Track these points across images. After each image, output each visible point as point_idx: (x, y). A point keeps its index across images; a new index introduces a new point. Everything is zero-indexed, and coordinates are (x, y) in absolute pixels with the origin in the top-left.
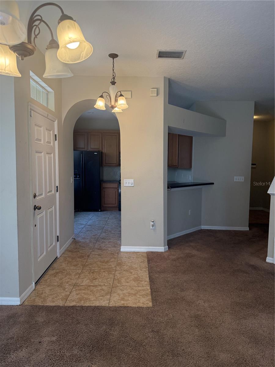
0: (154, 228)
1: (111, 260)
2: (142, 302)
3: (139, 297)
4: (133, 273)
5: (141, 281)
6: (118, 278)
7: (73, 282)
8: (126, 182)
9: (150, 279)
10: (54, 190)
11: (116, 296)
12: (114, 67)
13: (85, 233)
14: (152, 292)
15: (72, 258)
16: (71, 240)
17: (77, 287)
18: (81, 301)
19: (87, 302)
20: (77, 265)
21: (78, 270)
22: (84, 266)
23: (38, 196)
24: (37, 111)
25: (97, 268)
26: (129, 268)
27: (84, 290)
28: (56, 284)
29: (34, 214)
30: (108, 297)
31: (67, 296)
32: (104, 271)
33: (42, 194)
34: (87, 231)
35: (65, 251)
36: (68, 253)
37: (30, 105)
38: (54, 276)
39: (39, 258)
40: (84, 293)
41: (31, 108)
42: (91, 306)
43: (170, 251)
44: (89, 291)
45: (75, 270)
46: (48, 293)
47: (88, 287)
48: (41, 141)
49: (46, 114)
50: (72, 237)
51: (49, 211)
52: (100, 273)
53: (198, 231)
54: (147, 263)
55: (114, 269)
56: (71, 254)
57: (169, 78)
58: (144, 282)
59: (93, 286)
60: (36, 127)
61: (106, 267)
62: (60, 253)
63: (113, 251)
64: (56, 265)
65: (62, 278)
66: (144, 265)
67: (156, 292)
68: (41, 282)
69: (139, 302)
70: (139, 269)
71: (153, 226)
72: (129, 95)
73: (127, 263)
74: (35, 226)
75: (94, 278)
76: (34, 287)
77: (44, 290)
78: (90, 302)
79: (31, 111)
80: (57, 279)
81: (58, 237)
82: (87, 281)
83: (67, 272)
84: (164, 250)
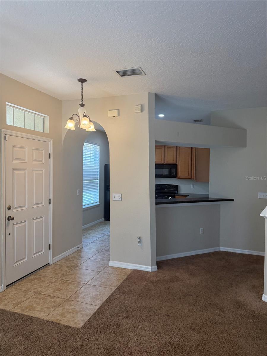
0: (141, 245)
1: (92, 274)
2: (75, 322)
3: (78, 316)
4: (98, 290)
5: (97, 299)
6: (81, 292)
7: (40, 289)
8: (114, 196)
9: (108, 298)
10: (45, 202)
11: (60, 310)
12: (82, 91)
13: (96, 243)
14: (95, 313)
15: (61, 266)
16: (75, 249)
17: (37, 295)
18: (27, 309)
19: (30, 311)
20: (58, 274)
21: (54, 279)
22: (63, 275)
23: (16, 208)
24: (17, 135)
25: (71, 279)
26: (100, 284)
27: (40, 299)
28: (24, 289)
29: (8, 224)
30: (52, 310)
31: (21, 302)
32: (74, 284)
33: (24, 206)
34: (101, 241)
35: (63, 259)
36: (63, 261)
37: (3, 131)
38: (30, 281)
39: (15, 263)
40: (37, 302)
41: (6, 133)
42: (30, 315)
43: (160, 272)
44: (43, 300)
45: (52, 279)
46: (10, 296)
47: (46, 297)
48: (23, 160)
49: (32, 136)
50: (77, 247)
51: (35, 221)
52: (68, 285)
53: (214, 252)
54: (122, 281)
55: (86, 283)
56: (65, 263)
57: (155, 94)
58: (99, 302)
59: (50, 296)
60: (15, 149)
61: (81, 280)
62: (53, 260)
63: (103, 264)
64: (42, 271)
65: (35, 285)
66: (117, 283)
67: (99, 313)
68: (16, 285)
69: (74, 320)
70: (107, 287)
71: (139, 242)
72: (116, 113)
73: (103, 279)
74: (10, 234)
75: (60, 288)
76: (3, 290)
77: (9, 293)
78: (32, 312)
79: (6, 136)
80: (29, 284)
81: (50, 245)
82: (50, 291)
83: (43, 279)
84: (151, 270)
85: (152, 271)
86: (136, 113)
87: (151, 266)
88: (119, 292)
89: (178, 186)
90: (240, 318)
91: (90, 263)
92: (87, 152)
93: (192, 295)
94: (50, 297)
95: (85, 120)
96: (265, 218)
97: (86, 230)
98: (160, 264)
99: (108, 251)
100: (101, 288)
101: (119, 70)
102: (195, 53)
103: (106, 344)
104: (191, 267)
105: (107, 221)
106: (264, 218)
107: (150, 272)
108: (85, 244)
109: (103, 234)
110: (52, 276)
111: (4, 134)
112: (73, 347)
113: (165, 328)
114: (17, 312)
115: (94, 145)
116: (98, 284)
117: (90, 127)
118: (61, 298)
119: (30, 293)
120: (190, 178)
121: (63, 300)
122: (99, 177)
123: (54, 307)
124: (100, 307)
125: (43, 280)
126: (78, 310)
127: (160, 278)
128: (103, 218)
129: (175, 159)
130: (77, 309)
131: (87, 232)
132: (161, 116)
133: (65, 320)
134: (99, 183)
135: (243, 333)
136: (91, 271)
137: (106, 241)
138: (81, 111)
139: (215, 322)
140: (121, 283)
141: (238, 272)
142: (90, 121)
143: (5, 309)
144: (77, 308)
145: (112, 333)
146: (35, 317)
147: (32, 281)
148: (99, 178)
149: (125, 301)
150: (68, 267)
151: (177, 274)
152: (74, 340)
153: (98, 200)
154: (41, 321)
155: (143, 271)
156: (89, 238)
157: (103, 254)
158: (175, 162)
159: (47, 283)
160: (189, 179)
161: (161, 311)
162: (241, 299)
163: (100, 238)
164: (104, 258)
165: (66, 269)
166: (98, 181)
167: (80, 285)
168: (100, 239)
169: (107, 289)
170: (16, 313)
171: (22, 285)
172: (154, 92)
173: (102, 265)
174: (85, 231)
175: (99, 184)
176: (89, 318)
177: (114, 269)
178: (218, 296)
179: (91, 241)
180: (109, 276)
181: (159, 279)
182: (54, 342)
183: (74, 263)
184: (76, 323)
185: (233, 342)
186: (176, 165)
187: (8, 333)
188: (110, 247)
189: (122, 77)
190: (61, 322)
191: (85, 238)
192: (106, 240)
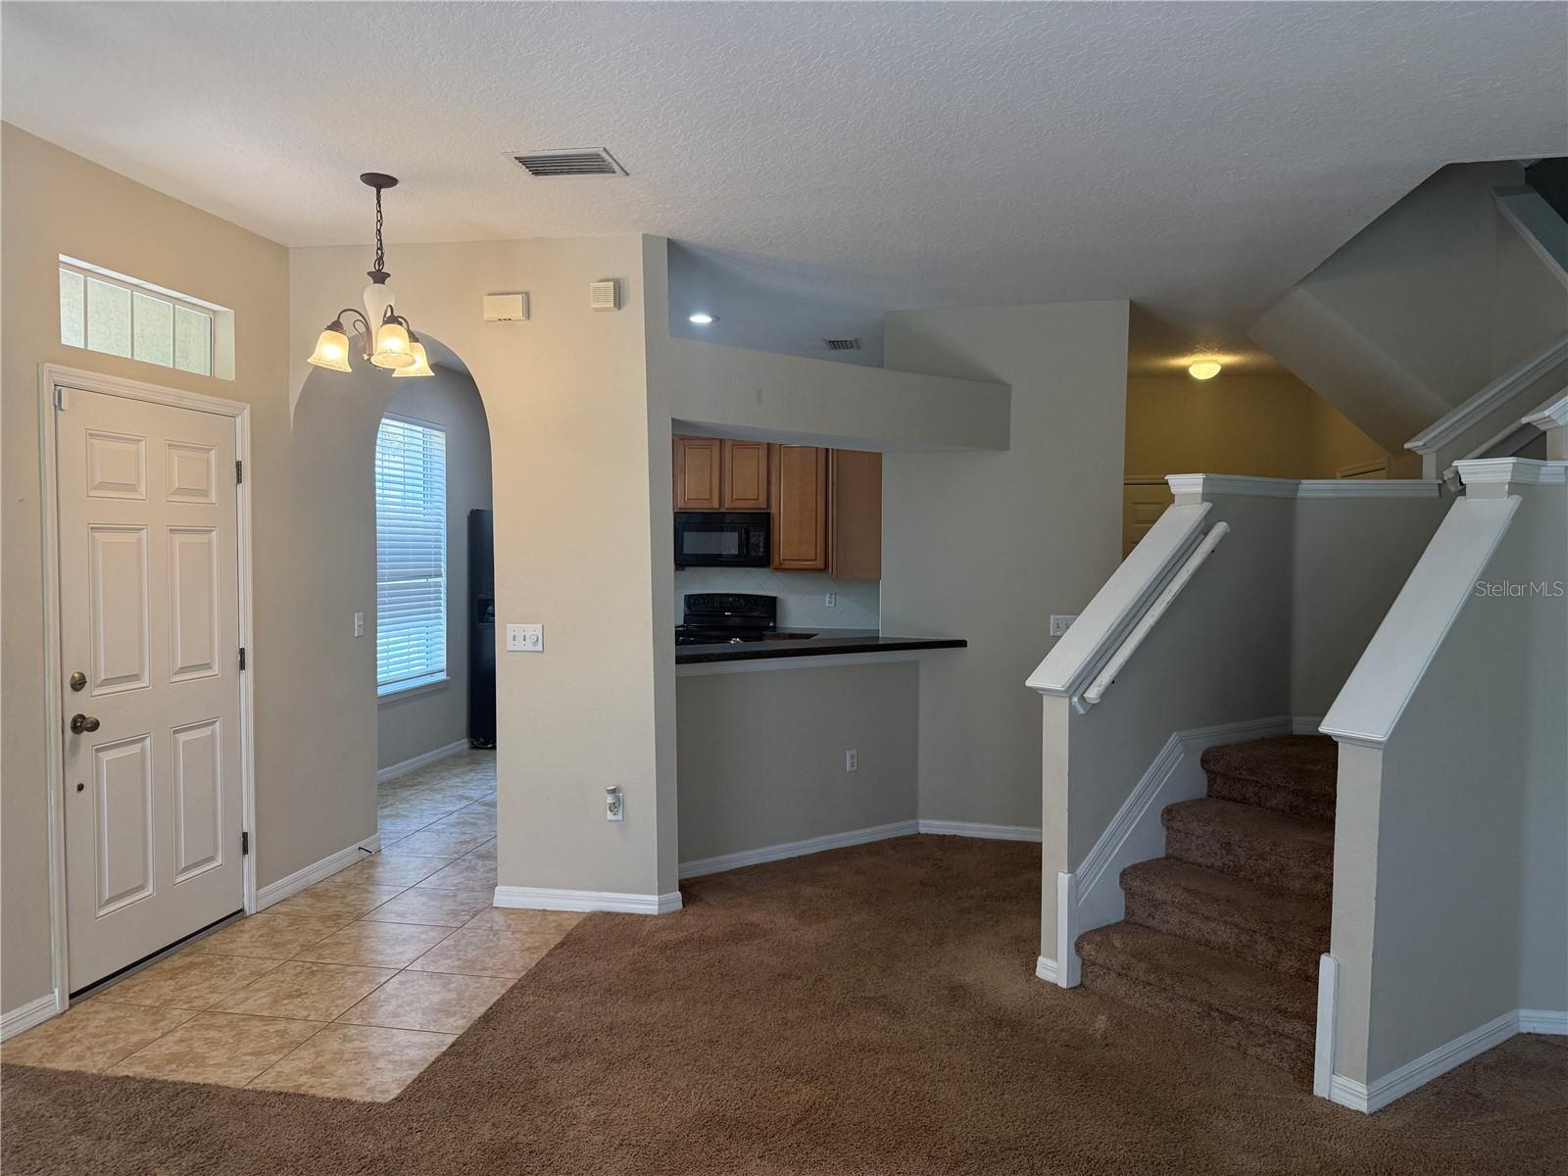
0: (619, 817)
1: (424, 936)
2: (368, 1085)
3: (379, 1069)
4: (452, 986)
5: (449, 1014)
6: (383, 997)
7: (214, 998)
8: (512, 636)
9: (491, 1008)
10: (221, 664)
11: (306, 1057)
12: (380, 221)
13: (438, 832)
14: (444, 1054)
15: (297, 919)
16: (347, 855)
17: (207, 1017)
18: (169, 1062)
19: (185, 1070)
20: (284, 945)
21: (269, 962)
22: (308, 947)
23: (107, 682)
24: (106, 388)
25: (341, 959)
26: (459, 967)
27: (219, 1028)
28: (148, 1002)
29: (75, 746)
30: (274, 1058)
31: (144, 1044)
32: (355, 973)
33: (136, 677)
34: (459, 823)
35: (302, 891)
36: (303, 902)
37: (50, 371)
38: (169, 976)
39: (104, 905)
40: (209, 1039)
41: (60, 379)
42: (187, 1081)
43: (690, 912)
44: (234, 1033)
45: (260, 961)
46: (91, 1029)
47: (243, 1020)
48: (132, 488)
49: (168, 393)
50: (356, 846)
51: (183, 737)
52: (333, 978)
53: (897, 838)
54: (545, 952)
55: (401, 966)
56: (310, 906)
57: (668, 239)
58: (456, 1021)
59: (262, 1018)
60: (98, 444)
61: (379, 958)
62: (257, 898)
63: (468, 903)
64: (216, 940)
65: (190, 985)
66: (528, 959)
67: (459, 1055)
68: (109, 992)
69: (362, 1082)
70: (489, 973)
71: (613, 807)
72: (514, 307)
73: (469, 950)
74: (80, 788)
75: (297, 991)
76: (58, 1009)
77: (88, 1020)
78: (193, 1070)
79: (60, 391)
80: (168, 987)
81: (245, 835)
82: (259, 1002)
83: (225, 966)
84: (657, 907)
85: (665, 911)
86: (595, 310)
87: (659, 895)
88: (533, 985)
89: (778, 600)
90: (953, 1030)
91: (413, 902)
92: (392, 458)
93: (799, 978)
94: (262, 1020)
95: (393, 333)
96: (1042, 695)
97: (391, 788)
98: (691, 890)
99: (490, 856)
100: (464, 979)
101: (524, 153)
102: (797, 119)
103: (488, 1136)
104: (807, 891)
105: (481, 752)
106: (1041, 692)
107: (655, 916)
108: (390, 839)
109: (467, 798)
110: (260, 952)
111: (53, 387)
112: (365, 1157)
113: (697, 1077)
114: (130, 1075)
115: (420, 429)
116: (453, 967)
117: (414, 362)
118: (306, 1019)
119: (176, 1012)
120: (822, 567)
121: (315, 1027)
122: (443, 565)
123: (281, 1048)
124: (461, 1036)
125: (223, 969)
126: (376, 1051)
127: (691, 931)
128: (466, 740)
129: (765, 490)
130: (372, 1049)
131: (395, 794)
132: (701, 319)
133: (328, 1085)
134: (443, 590)
135: (956, 1071)
136: (421, 929)
137: (480, 822)
138: (374, 301)
139: (871, 1047)
140: (543, 959)
141: (972, 897)
142: (413, 337)
143: (82, 1069)
144: (373, 1046)
145: (509, 1105)
146: (210, 1085)
147: (177, 974)
148: (443, 570)
149: (557, 1013)
150: (323, 919)
151: (756, 917)
152: (370, 1137)
153: (441, 661)
154: (234, 1093)
155: (627, 914)
156: (406, 816)
157: (467, 869)
158: (762, 503)
159: (244, 978)
160: (820, 570)
161: (686, 1032)
162: (969, 978)
163: (452, 813)
164: (471, 884)
165: (315, 924)
166: (443, 580)
167: (380, 975)
168: (453, 818)
169: (486, 981)
170: (127, 1077)
171: (137, 989)
172: (665, 233)
173: (466, 908)
174: (385, 792)
175: (443, 596)
176: (422, 1070)
177: (512, 917)
178: (890, 975)
179: (414, 828)
180: (495, 939)
181: (686, 937)
182: (295, 1150)
183: (348, 905)
184: (371, 1090)
185: (921, 1096)
186: (769, 514)
187: (109, 1138)
188: (495, 845)
189: (539, 177)
190: (312, 1092)
191: (391, 816)
192: (479, 819)
